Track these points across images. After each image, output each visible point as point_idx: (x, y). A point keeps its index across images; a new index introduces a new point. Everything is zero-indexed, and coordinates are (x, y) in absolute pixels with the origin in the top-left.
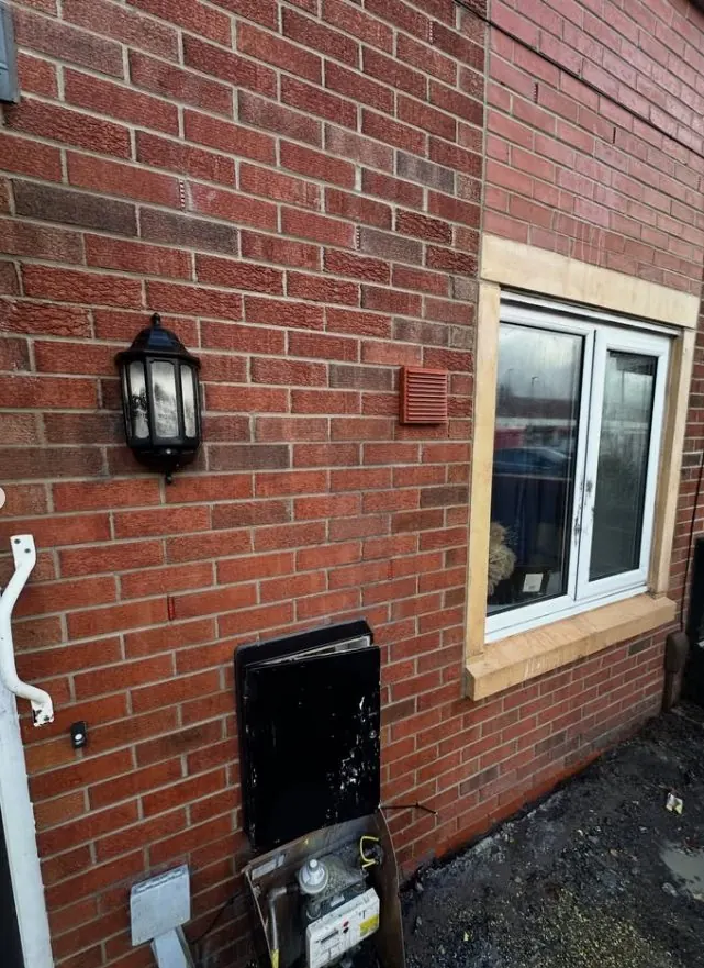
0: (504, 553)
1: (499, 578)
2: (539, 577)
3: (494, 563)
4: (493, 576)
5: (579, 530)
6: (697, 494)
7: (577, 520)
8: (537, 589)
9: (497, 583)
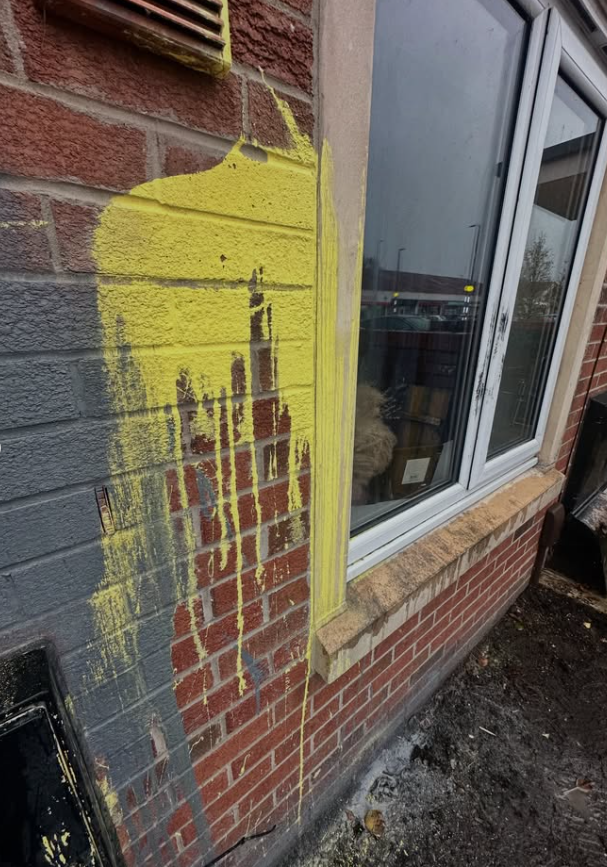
0: (381, 433)
1: (370, 474)
2: (425, 462)
3: (363, 452)
4: (361, 472)
5: (483, 392)
6: (603, 342)
7: (481, 376)
8: (421, 478)
9: (366, 482)
